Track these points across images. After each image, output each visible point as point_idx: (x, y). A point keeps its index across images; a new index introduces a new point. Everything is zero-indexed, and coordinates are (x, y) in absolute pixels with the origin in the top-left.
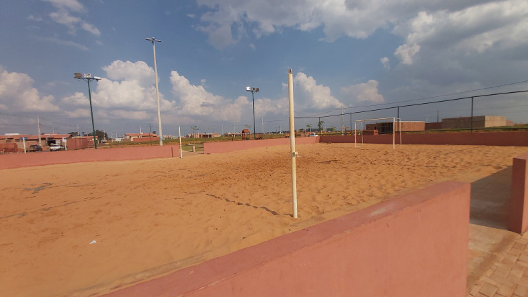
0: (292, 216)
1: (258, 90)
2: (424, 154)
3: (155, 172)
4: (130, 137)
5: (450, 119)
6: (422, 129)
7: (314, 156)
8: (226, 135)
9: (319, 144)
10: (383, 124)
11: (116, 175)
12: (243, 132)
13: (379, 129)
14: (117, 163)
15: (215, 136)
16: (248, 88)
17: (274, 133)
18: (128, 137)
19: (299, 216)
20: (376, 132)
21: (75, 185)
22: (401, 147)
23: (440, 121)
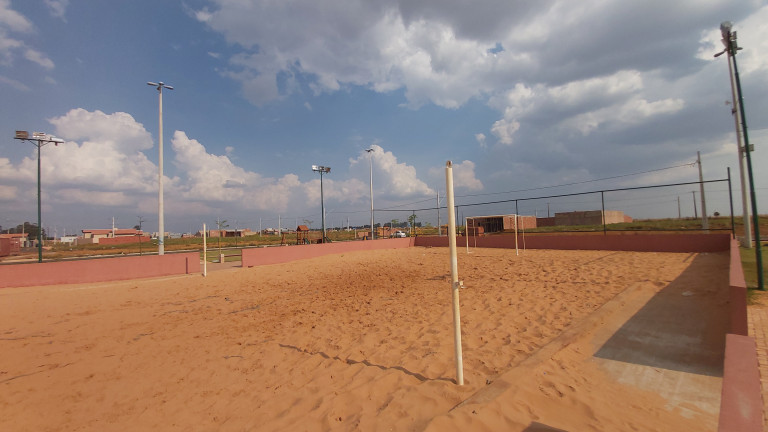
0: (455, 382)
1: (328, 170)
2: (559, 263)
3: (163, 305)
4: (92, 236)
5: (564, 214)
6: (533, 225)
7: (417, 268)
8: (265, 233)
9: (413, 248)
10: (488, 219)
11: (87, 313)
12: (299, 229)
13: (483, 226)
14: (83, 287)
15: (247, 234)
16: (314, 167)
17: (338, 229)
18: (88, 236)
19: (466, 382)
20: (481, 230)
21: (8, 336)
22: (526, 252)
23: (552, 215)
